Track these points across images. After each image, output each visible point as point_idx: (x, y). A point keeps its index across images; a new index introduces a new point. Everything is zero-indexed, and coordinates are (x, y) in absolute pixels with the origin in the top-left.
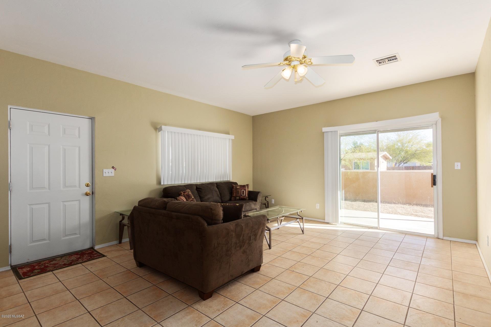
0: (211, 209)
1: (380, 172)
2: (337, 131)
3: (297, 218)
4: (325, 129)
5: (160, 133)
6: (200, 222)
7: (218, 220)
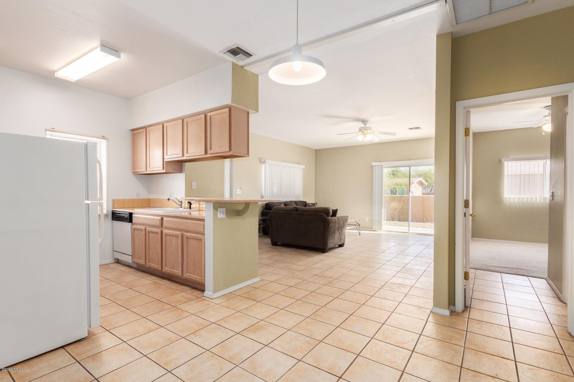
0: (328, 209)
1: (411, 196)
2: (383, 166)
3: (356, 225)
4: (373, 164)
5: (264, 165)
6: (323, 216)
7: (330, 215)
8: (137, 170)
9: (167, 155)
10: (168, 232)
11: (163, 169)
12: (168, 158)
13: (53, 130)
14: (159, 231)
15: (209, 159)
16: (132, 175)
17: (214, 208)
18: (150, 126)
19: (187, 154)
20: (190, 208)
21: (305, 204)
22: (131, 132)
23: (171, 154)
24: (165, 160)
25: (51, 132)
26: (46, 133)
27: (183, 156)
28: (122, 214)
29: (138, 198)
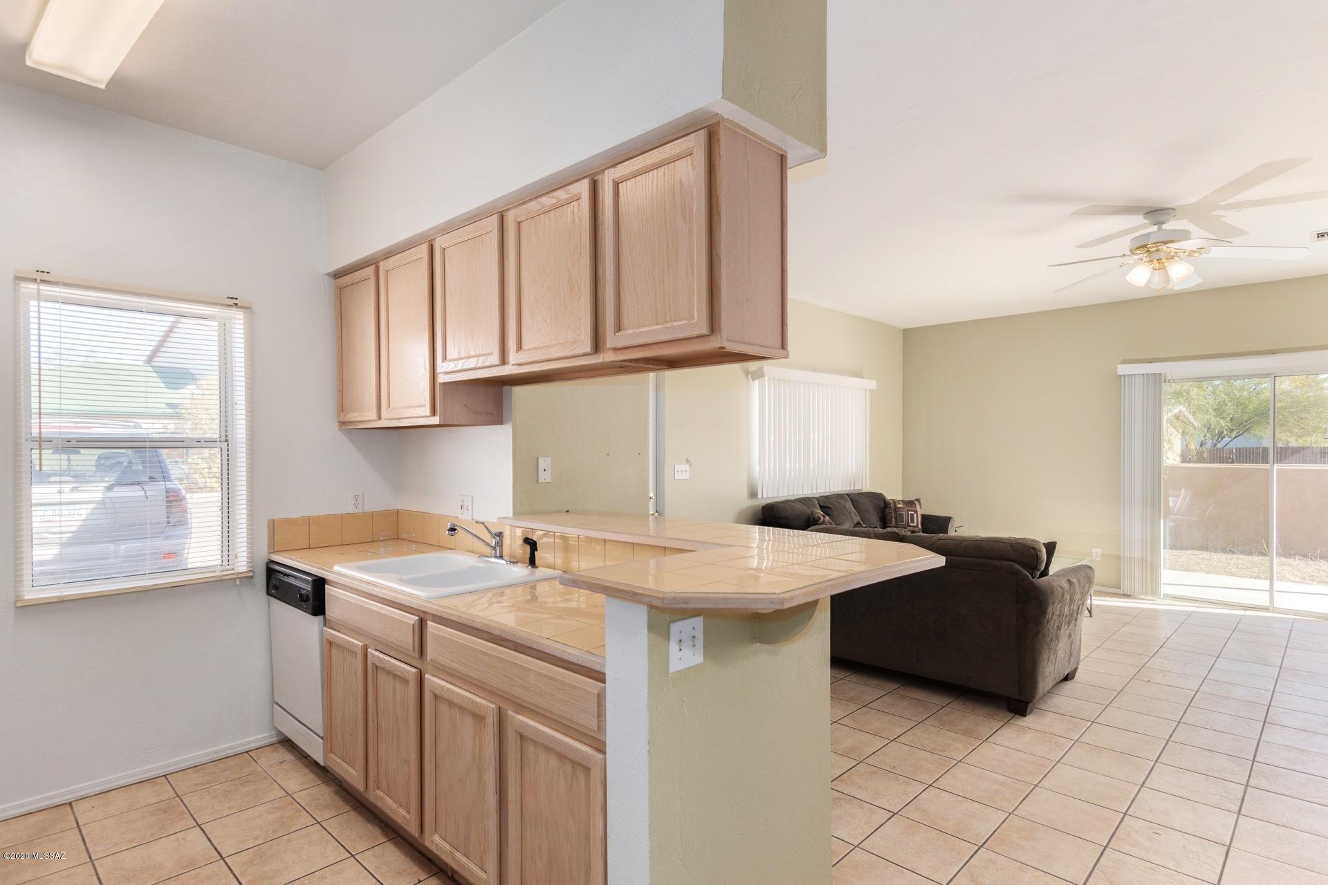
0: (1034, 548)
2: (1160, 374)
4: (1123, 369)
5: (757, 382)
6: (1017, 573)
7: (1039, 570)
8: (353, 416)
9: (445, 358)
10: (442, 687)
11: (434, 413)
12: (448, 370)
13: (45, 276)
14: (409, 672)
15: (603, 372)
16: (339, 432)
17: (651, 628)
18: (389, 253)
19: (521, 353)
20: (532, 562)
21: (883, 504)
22: (332, 281)
23: (459, 353)
24: (441, 379)
25: (36, 287)
26: (16, 290)
27: (504, 361)
28: (295, 577)
29: (359, 510)
